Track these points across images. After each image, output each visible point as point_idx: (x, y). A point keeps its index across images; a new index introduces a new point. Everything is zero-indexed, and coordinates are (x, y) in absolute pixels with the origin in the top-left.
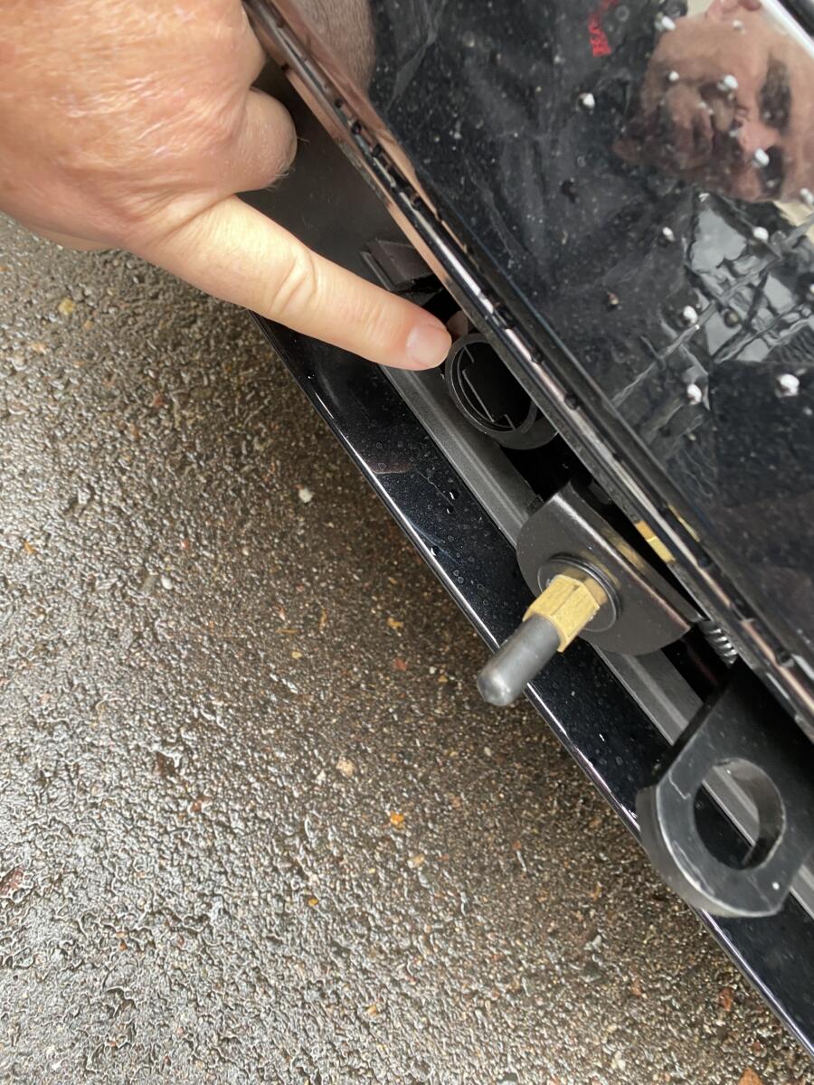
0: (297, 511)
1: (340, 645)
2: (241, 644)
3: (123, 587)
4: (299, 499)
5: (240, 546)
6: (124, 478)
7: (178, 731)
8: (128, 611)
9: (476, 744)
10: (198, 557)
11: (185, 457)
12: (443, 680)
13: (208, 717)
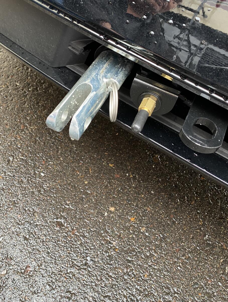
1: (98, 176)
2: (69, 184)
3: (31, 179)
4: (71, 140)
5: (59, 158)
6: (21, 150)
7: (60, 214)
8: (34, 185)
9: (148, 191)
10: (49, 165)
11: (35, 139)
12: (131, 176)
13: (67, 207)
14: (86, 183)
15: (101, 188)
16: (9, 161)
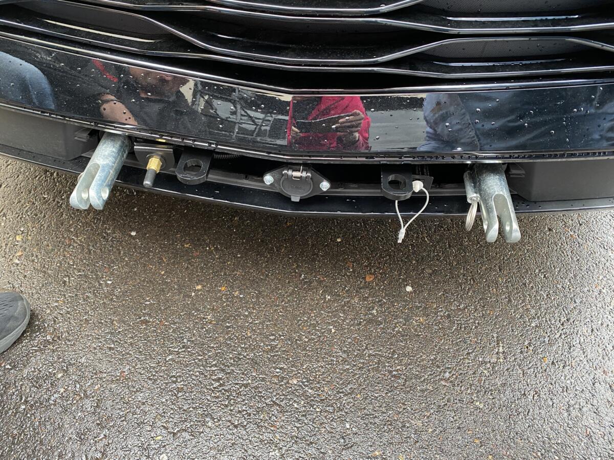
0: (134, 239)
1: (174, 261)
2: (144, 281)
3: (97, 291)
4: (132, 236)
5: (124, 259)
6: (75, 267)
7: (142, 312)
8: (103, 296)
9: (234, 256)
10: (113, 270)
11: (88, 249)
12: (212, 248)
13: (148, 303)
14: (163, 273)
15: (181, 271)
16: (65, 282)
